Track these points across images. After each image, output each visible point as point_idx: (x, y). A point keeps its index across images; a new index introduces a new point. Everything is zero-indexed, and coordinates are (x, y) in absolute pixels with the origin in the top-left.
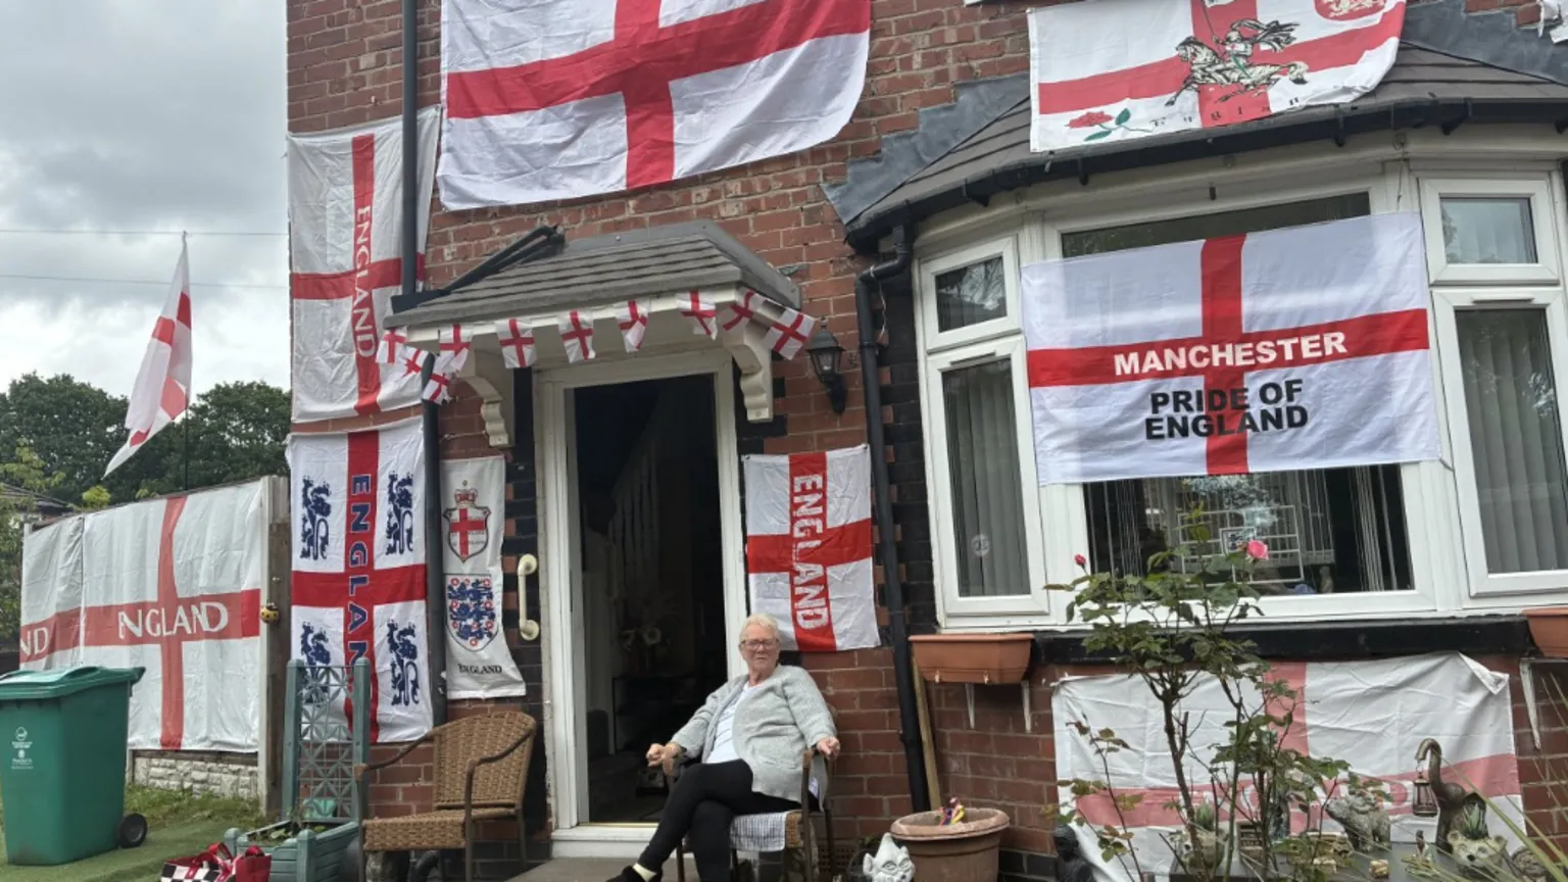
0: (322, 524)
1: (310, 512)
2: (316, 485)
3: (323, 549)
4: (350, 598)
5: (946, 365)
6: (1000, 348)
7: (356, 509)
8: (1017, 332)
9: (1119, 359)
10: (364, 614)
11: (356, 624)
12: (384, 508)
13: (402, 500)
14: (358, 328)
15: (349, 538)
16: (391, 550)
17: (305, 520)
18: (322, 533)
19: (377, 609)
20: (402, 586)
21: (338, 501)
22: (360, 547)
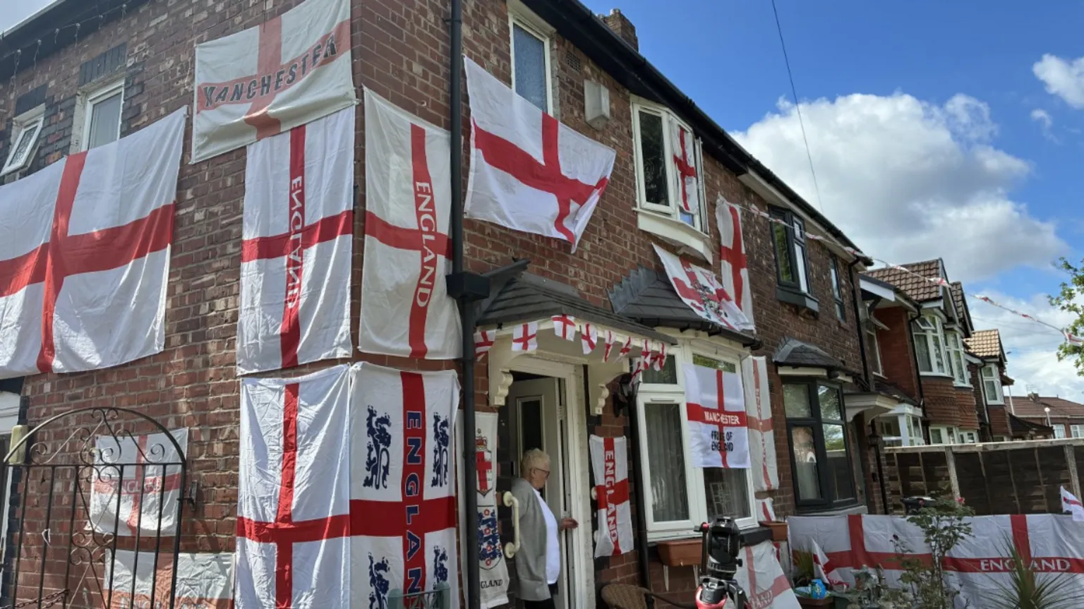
0: (384, 453)
1: (375, 441)
2: (379, 416)
3: (384, 478)
4: (408, 527)
5: (649, 401)
6: (677, 399)
7: (411, 442)
8: (683, 393)
9: (707, 414)
10: (417, 540)
11: (413, 551)
12: (431, 443)
13: (443, 439)
14: (423, 281)
15: (406, 470)
16: (435, 483)
17: (370, 449)
18: (384, 463)
19: (427, 535)
20: (443, 513)
21: (396, 431)
22: (413, 478)
